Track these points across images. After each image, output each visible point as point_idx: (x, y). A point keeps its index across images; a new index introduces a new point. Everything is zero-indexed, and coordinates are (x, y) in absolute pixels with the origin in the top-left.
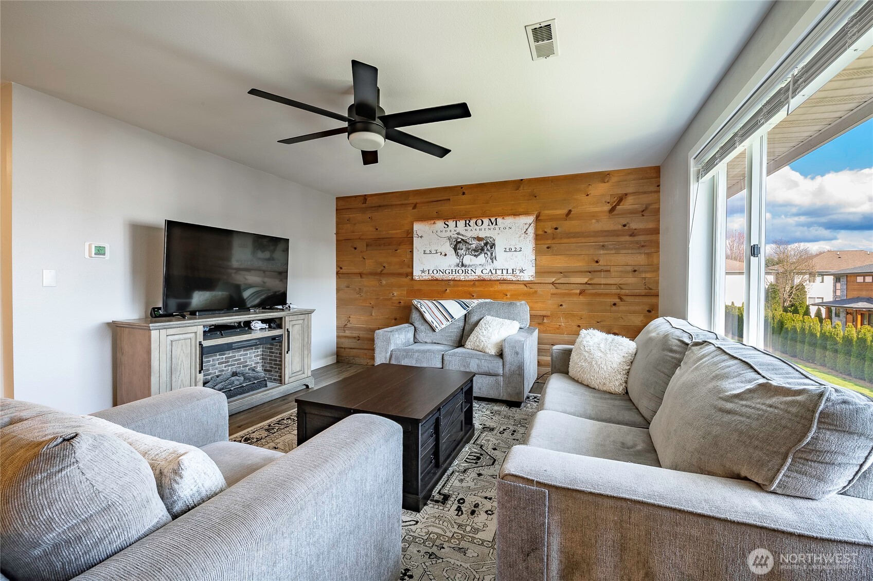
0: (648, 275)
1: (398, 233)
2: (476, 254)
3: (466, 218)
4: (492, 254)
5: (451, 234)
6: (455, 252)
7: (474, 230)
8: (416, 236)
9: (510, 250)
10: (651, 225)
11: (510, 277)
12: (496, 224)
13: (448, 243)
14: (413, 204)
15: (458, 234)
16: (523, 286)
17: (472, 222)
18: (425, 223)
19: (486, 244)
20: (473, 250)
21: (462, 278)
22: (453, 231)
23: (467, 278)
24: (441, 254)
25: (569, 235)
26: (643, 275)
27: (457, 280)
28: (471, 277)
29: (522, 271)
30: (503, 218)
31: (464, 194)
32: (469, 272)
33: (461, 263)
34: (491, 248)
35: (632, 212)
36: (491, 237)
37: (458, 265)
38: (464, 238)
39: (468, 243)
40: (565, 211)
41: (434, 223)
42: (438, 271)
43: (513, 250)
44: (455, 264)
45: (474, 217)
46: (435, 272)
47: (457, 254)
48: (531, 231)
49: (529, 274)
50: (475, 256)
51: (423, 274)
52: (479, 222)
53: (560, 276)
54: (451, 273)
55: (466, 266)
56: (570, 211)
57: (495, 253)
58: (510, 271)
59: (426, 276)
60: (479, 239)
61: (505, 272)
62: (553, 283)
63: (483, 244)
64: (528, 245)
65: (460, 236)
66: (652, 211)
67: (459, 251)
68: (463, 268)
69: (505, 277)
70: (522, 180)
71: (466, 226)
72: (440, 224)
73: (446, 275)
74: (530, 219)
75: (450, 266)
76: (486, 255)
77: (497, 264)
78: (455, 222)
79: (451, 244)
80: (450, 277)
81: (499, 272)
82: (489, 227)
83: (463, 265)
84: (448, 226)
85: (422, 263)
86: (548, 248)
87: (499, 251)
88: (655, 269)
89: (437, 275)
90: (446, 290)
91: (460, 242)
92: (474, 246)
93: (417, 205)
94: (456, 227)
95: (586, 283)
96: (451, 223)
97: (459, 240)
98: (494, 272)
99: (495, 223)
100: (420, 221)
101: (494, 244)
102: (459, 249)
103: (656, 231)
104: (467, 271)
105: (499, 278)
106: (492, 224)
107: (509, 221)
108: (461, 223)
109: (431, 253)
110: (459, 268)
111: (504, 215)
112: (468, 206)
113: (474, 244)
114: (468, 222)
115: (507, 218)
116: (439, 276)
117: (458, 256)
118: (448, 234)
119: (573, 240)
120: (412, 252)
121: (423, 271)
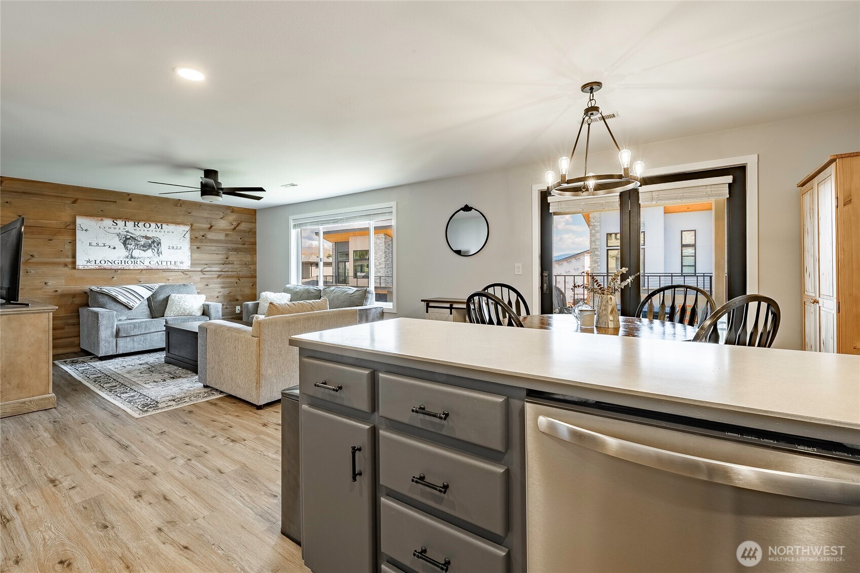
0: (251, 266)
1: (53, 223)
2: (144, 249)
3: (135, 220)
4: (158, 250)
5: (120, 231)
6: (125, 247)
7: (142, 231)
8: (79, 229)
9: (173, 248)
10: (253, 240)
11: (173, 267)
12: (162, 228)
13: (117, 238)
14: (72, 198)
15: (127, 232)
16: (181, 273)
17: (141, 224)
18: (89, 218)
19: (153, 242)
20: (142, 246)
21: (131, 267)
22: (122, 230)
23: (136, 268)
24: (110, 247)
25: (212, 241)
26: (250, 266)
27: (126, 269)
28: (140, 266)
29: (182, 263)
30: (167, 225)
31: (130, 200)
32: (139, 262)
33: (130, 256)
34: (158, 245)
35: (244, 232)
36: (157, 237)
37: (127, 257)
38: (133, 236)
39: (137, 240)
40: (209, 226)
41: (102, 220)
42: (107, 261)
43: (175, 248)
44: (125, 256)
45: (143, 221)
46: (103, 262)
47: (126, 248)
48: (188, 236)
49: (186, 265)
50: (143, 250)
51: (89, 264)
52: (147, 225)
53: (205, 266)
54: (120, 263)
55: (135, 258)
56: (211, 226)
57: (161, 249)
58: (173, 263)
59: (92, 266)
60: (147, 238)
61: (169, 263)
62: (201, 271)
63: (150, 242)
64: (186, 245)
65: (129, 234)
66: (253, 232)
67: (128, 246)
68: (132, 260)
69: (169, 267)
70: (179, 200)
71: (135, 226)
72: (108, 222)
73: (115, 265)
74: (187, 228)
75: (119, 257)
76: (153, 251)
77: (162, 257)
78: (124, 222)
79: (120, 239)
80: (120, 267)
81: (164, 263)
82: (156, 230)
83: (132, 257)
84: (117, 224)
85: (87, 254)
86: (198, 248)
87: (164, 247)
88: (255, 264)
89: (106, 264)
90: (113, 277)
91: (129, 239)
92: (142, 243)
93: (78, 201)
94: (125, 226)
95: (221, 271)
96: (121, 223)
97: (128, 237)
98: (160, 263)
99: (160, 228)
100: (84, 216)
101: (160, 243)
102: (128, 244)
103: (255, 244)
104: (136, 262)
105: (164, 268)
106: (158, 228)
107: (172, 227)
108: (130, 224)
109: (98, 245)
110: (128, 260)
111: (168, 223)
112: (134, 211)
113: (143, 241)
114: (136, 223)
115: (170, 225)
116: (107, 266)
117: (128, 250)
118: (117, 231)
119: (214, 244)
120: (73, 243)
121: (89, 261)
